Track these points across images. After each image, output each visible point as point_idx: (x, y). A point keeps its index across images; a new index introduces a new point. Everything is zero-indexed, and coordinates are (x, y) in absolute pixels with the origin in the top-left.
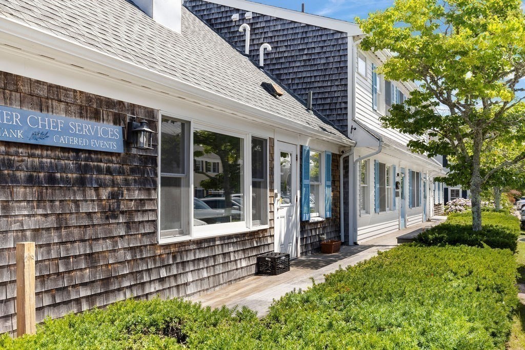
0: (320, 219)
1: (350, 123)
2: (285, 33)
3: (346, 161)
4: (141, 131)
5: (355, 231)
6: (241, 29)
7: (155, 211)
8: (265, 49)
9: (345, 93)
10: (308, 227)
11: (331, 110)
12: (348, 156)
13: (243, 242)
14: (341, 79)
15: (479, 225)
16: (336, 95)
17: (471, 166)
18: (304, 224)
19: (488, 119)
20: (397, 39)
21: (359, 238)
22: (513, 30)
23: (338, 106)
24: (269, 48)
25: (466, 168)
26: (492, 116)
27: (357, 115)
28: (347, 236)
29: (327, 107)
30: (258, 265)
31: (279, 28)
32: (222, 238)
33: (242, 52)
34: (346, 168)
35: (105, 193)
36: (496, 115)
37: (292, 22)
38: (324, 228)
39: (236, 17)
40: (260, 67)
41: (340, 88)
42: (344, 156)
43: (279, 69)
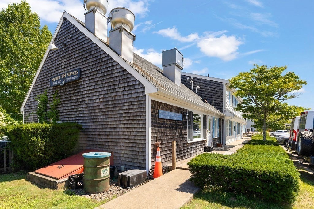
0: (217, 138)
1: (224, 110)
2: (203, 83)
3: (223, 120)
4: (186, 115)
5: (225, 141)
6: (190, 82)
7: (187, 135)
8: (198, 88)
10: (214, 140)
11: (218, 105)
13: (201, 143)
14: (221, 96)
15: (265, 140)
16: (219, 101)
17: (263, 122)
18: (213, 138)
19: (269, 108)
20: (242, 86)
21: (226, 143)
22: (280, 83)
23: (220, 104)
24: (199, 88)
25: (261, 122)
26: (271, 107)
27: (226, 107)
28: (223, 142)
29: (217, 105)
30: (204, 150)
31: (202, 81)
32: (198, 142)
33: (191, 89)
34: (223, 123)
35: (179, 130)
36: (272, 107)
37: (206, 80)
38: (217, 140)
39: (188, 78)
40: (196, 93)
43: (201, 94)
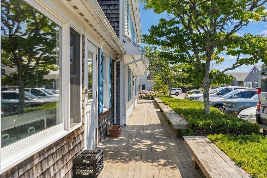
0: (107, 110)
1: (121, 37)
3: (118, 65)
5: (125, 116)
9: (118, 15)
10: (101, 118)
12: (120, 61)
14: (114, 5)
16: (111, 16)
18: (100, 114)
21: (126, 120)
28: (118, 120)
34: (118, 70)
38: (108, 116)
41: (114, 12)
42: (117, 61)
